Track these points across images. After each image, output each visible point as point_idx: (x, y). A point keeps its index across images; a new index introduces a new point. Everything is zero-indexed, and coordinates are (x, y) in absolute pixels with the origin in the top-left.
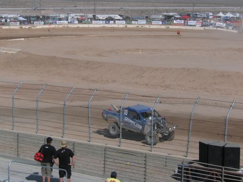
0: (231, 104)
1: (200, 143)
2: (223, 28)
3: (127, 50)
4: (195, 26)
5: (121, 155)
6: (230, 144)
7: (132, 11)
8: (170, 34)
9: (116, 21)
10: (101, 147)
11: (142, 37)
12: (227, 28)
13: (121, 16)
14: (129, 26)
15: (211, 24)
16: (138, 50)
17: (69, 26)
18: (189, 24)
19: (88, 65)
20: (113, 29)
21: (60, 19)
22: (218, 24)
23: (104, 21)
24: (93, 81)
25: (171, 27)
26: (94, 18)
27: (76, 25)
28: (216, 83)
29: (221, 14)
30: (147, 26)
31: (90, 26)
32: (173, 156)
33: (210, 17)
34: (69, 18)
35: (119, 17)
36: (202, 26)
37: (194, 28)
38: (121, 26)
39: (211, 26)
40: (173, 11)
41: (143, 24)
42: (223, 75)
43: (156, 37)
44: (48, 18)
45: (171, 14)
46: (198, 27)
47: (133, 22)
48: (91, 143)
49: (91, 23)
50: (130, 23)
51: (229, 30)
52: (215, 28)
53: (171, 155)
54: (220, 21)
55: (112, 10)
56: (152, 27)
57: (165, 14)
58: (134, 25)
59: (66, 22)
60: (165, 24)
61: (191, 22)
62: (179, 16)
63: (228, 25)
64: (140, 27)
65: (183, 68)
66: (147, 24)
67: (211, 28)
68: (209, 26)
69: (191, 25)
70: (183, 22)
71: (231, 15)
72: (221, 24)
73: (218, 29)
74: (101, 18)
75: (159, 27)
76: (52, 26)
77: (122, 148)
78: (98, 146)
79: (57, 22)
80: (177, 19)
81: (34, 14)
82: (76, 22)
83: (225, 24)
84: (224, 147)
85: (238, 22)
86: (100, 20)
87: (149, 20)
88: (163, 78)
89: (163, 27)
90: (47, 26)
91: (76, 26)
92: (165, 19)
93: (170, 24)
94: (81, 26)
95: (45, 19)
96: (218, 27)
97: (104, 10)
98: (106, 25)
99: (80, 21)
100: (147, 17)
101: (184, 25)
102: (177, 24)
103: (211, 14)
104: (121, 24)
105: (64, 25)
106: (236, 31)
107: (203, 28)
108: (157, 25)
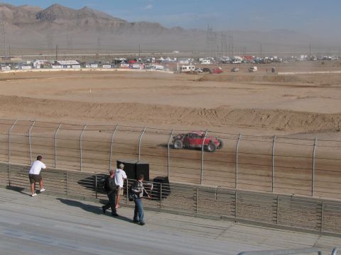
2: (161, 70)
7: (88, 57)
8: (117, 75)
9: (73, 66)
11: (94, 78)
13: (78, 61)
14: (83, 70)
15: (152, 67)
16: (89, 89)
17: (33, 70)
20: (70, 73)
21: (26, 65)
22: (158, 66)
25: (118, 70)
26: (56, 64)
27: (38, 70)
29: (162, 59)
30: (99, 70)
31: (51, 70)
34: (35, 64)
35: (76, 63)
36: (145, 68)
37: (139, 70)
38: (77, 70)
40: (122, 57)
41: (95, 68)
42: (155, 108)
43: (105, 78)
44: (16, 64)
45: (121, 59)
46: (141, 70)
47: (87, 66)
49: (51, 68)
50: (84, 67)
51: (166, 72)
52: (155, 70)
54: (160, 64)
55: (72, 57)
56: (103, 70)
57: (116, 59)
58: (87, 68)
59: (30, 67)
60: (114, 68)
61: (135, 66)
63: (165, 67)
64: (93, 70)
66: (98, 68)
67: (152, 70)
68: (150, 68)
69: (135, 68)
70: (128, 65)
71: (170, 60)
72: (160, 66)
73: (157, 71)
74: (61, 64)
75: (109, 70)
76: (18, 71)
79: (22, 67)
81: (4, 62)
82: (39, 67)
83: (163, 67)
84: (136, 164)
87: (100, 64)
89: (112, 70)
90: (13, 71)
93: (118, 67)
94: (43, 70)
95: (13, 65)
96: (158, 69)
97: (65, 57)
98: (64, 69)
99: (42, 66)
100: (100, 62)
101: (130, 68)
102: (124, 68)
103: (154, 59)
104: (77, 68)
105: (27, 70)
106: (172, 72)
107: (145, 70)
108: (107, 68)
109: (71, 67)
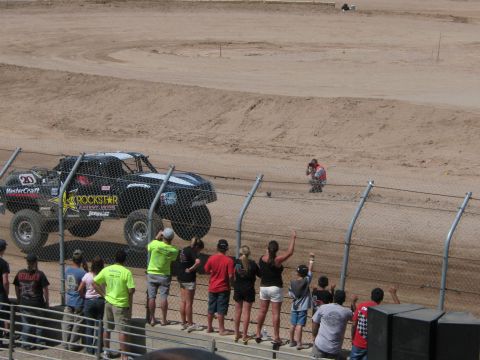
3: (185, 45)
16: (216, 44)
19: (69, 84)
24: (84, 132)
28: (431, 143)
65: (339, 99)
88: (281, 126)
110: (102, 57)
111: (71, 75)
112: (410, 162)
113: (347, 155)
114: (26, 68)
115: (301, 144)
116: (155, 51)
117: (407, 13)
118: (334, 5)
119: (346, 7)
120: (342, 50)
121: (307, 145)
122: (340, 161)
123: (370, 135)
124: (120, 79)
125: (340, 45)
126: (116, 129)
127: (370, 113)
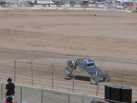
0: (125, 60)
1: (105, 86)
2: (121, 9)
3: (58, 25)
4: (103, 8)
5: (53, 95)
6: (125, 87)
9: (50, 5)
10: (39, 90)
12: (124, 9)
13: (53, 1)
14: (59, 8)
15: (114, 7)
16: (65, 24)
17: (19, 8)
18: (99, 7)
19: (31, 34)
20: (48, 11)
21: (13, 4)
22: (118, 7)
23: (43, 5)
24: (35, 45)
25: (87, 9)
26: (36, 3)
28: (117, 46)
30: (71, 8)
31: (33, 8)
32: (88, 95)
33: (113, 2)
34: (19, 3)
35: (52, 2)
36: (108, 8)
37: (102, 9)
38: (54, 8)
39: (113, 8)
41: (68, 7)
44: (5, 3)
45: (87, 0)
47: (62, 6)
48: (34, 87)
51: (125, 11)
52: (116, 10)
53: (86, 95)
54: (119, 5)
56: (74, 9)
59: (17, 6)
60: (83, 7)
61: (100, 6)
62: (92, 2)
64: (66, 9)
65: (94, 37)
66: (71, 7)
68: (112, 8)
69: (100, 8)
70: (95, 5)
71: (127, 1)
72: (120, 7)
73: (118, 10)
74: (40, 3)
75: (79, 9)
76: (7, 8)
77: (54, 90)
78: (37, 89)
79: (11, 5)
80: (91, 3)
82: (24, 6)
83: (123, 7)
84: (121, 89)
85: (131, 5)
86: (39, 4)
88: (81, 43)
89: (82, 9)
90: (3, 9)
91: (23, 8)
92: (83, 3)
93: (86, 7)
94: (27, 8)
95: (2, 4)
96: (118, 9)
98: (44, 8)
99: (26, 6)
100: (71, 2)
101: (96, 7)
102: (91, 8)
104: (54, 7)
105: (15, 8)
106: (130, 12)
107: (108, 10)
108: (77, 7)
109: (49, 6)
110: (39, 28)
111: (32, 32)
112: (112, 51)
113: (97, 50)
114: (21, 31)
115: (86, 47)
116: (51, 26)
117: (109, 16)
118: (92, 15)
119: (95, 15)
120: (94, 25)
121: (87, 47)
122: (95, 51)
123: (102, 45)
124: (43, 33)
125: (94, 24)
126: (43, 45)
127: (102, 40)
